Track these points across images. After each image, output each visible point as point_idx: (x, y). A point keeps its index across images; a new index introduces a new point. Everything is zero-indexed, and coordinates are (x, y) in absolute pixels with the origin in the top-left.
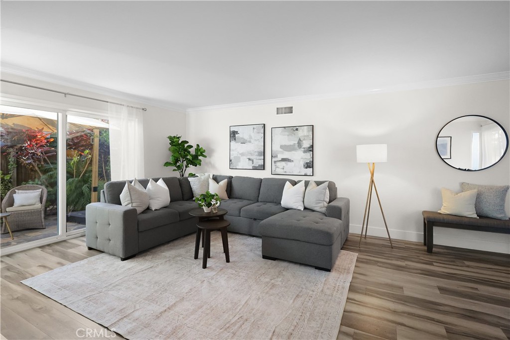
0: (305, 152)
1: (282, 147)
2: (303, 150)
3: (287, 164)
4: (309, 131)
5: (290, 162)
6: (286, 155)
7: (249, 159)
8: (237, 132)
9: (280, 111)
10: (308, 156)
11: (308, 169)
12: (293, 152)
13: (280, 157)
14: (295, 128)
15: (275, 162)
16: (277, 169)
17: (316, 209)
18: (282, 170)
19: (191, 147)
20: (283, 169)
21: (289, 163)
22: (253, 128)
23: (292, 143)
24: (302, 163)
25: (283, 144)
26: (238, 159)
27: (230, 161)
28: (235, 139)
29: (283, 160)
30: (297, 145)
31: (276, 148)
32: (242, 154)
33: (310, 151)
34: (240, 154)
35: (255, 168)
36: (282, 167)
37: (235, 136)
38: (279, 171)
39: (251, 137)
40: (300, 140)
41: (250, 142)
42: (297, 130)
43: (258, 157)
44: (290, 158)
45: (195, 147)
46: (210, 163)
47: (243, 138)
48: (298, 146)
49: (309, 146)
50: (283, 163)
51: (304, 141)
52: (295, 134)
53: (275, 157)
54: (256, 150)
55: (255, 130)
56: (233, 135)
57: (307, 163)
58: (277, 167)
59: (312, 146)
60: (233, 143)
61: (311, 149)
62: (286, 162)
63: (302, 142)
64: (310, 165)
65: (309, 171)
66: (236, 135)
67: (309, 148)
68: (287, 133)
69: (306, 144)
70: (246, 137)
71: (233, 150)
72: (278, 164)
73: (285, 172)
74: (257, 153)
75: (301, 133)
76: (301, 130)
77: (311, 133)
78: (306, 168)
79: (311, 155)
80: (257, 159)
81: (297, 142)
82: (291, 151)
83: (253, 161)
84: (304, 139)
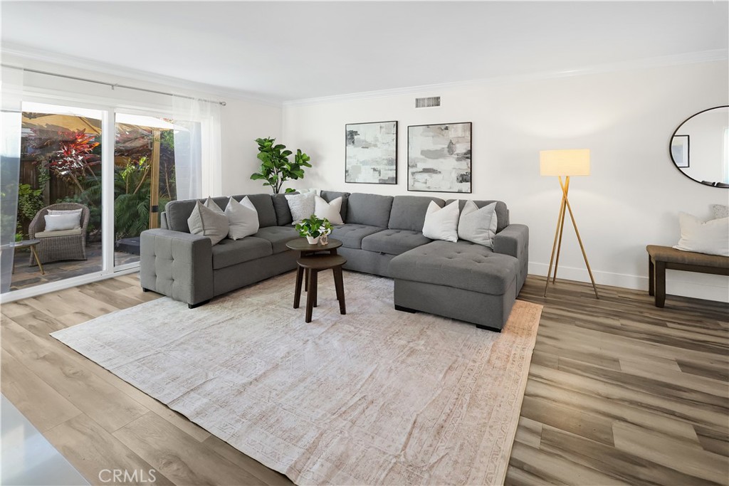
0: (458, 159)
1: (423, 153)
2: (456, 156)
3: (431, 177)
4: (465, 131)
5: (437, 173)
6: (430, 164)
7: (374, 170)
8: (357, 132)
9: (421, 103)
10: (464, 166)
11: (464, 183)
12: (441, 160)
13: (421, 166)
14: (443, 127)
15: (413, 174)
16: (416, 183)
17: (475, 240)
18: (424, 185)
19: (289, 153)
20: (426, 183)
21: (434, 175)
22: (381, 127)
23: (439, 147)
24: (454, 176)
25: (425, 148)
26: (358, 169)
27: (346, 171)
28: (353, 142)
29: (426, 171)
30: (446, 150)
31: (416, 154)
32: (364, 163)
33: (467, 158)
34: (361, 163)
35: (383, 182)
36: (424, 181)
37: (353, 138)
38: (419, 186)
39: (376, 140)
40: (451, 142)
41: (375, 146)
42: (447, 128)
43: (387, 167)
44: (435, 168)
45: (295, 153)
46: (317, 174)
47: (365, 141)
48: (448, 151)
49: (465, 151)
50: (426, 176)
51: (458, 145)
52: (443, 135)
53: (413, 166)
54: (384, 157)
55: (383, 130)
56: (351, 136)
57: (462, 175)
58: (415, 180)
59: (470, 152)
60: (350, 147)
61: (469, 155)
62: (430, 174)
63: (454, 146)
64: (467, 178)
65: (465, 186)
66: (355, 137)
67: (465, 154)
68: (432, 134)
69: (461, 148)
70: (370, 139)
71: (350, 157)
72: (418, 176)
73: (429, 187)
74: (386, 162)
75: (452, 134)
76: (453, 130)
77: (468, 134)
78: (461, 182)
79: (468, 164)
80: (386, 170)
81: (447, 146)
82: (437, 158)
83: (380, 172)
84: (458, 142)
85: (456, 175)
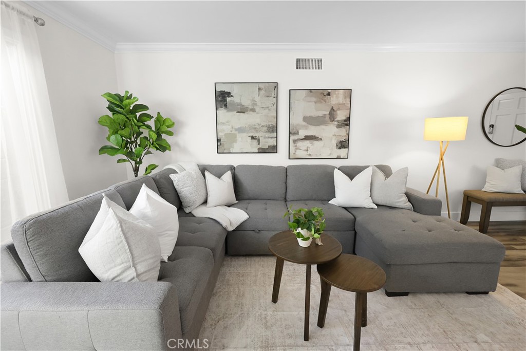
0: (338, 126)
1: (306, 119)
2: (337, 123)
3: (313, 144)
4: (345, 97)
5: (318, 140)
6: (312, 131)
7: (253, 138)
8: (229, 93)
9: (301, 64)
10: (342, 132)
11: (342, 150)
12: (323, 127)
13: (303, 133)
14: (326, 93)
15: (295, 141)
16: (297, 151)
17: (397, 205)
18: (306, 153)
19: (150, 117)
20: (307, 150)
21: (316, 143)
22: (259, 89)
23: (320, 114)
24: (334, 142)
25: (308, 114)
26: (232, 138)
27: (218, 140)
28: (226, 105)
29: (307, 138)
30: (327, 118)
31: (298, 120)
32: (241, 130)
33: (346, 125)
34: (236, 130)
35: (262, 151)
36: (306, 148)
37: (226, 100)
38: (300, 154)
39: (254, 103)
40: (332, 109)
41: (253, 110)
42: (329, 94)
43: (268, 135)
44: (317, 136)
46: (177, 144)
47: (240, 104)
48: (330, 118)
49: (344, 118)
50: (307, 143)
51: (338, 112)
52: (325, 102)
53: (295, 134)
54: (264, 124)
55: (262, 92)
56: (222, 98)
57: (341, 142)
58: (297, 148)
59: (348, 119)
60: (222, 112)
61: (347, 122)
62: (311, 141)
63: (335, 113)
64: (344, 144)
65: (343, 152)
66: (228, 99)
67: (345, 121)
68: (314, 99)
69: (341, 116)
70: (246, 103)
71: (223, 124)
72: (300, 144)
73: (310, 155)
74: (265, 129)
75: (334, 100)
76: (335, 96)
77: (348, 100)
78: (340, 149)
79: (346, 131)
80: (265, 138)
81: (328, 113)
82: (318, 125)
83: (259, 140)
84: (339, 109)
85: (336, 142)
